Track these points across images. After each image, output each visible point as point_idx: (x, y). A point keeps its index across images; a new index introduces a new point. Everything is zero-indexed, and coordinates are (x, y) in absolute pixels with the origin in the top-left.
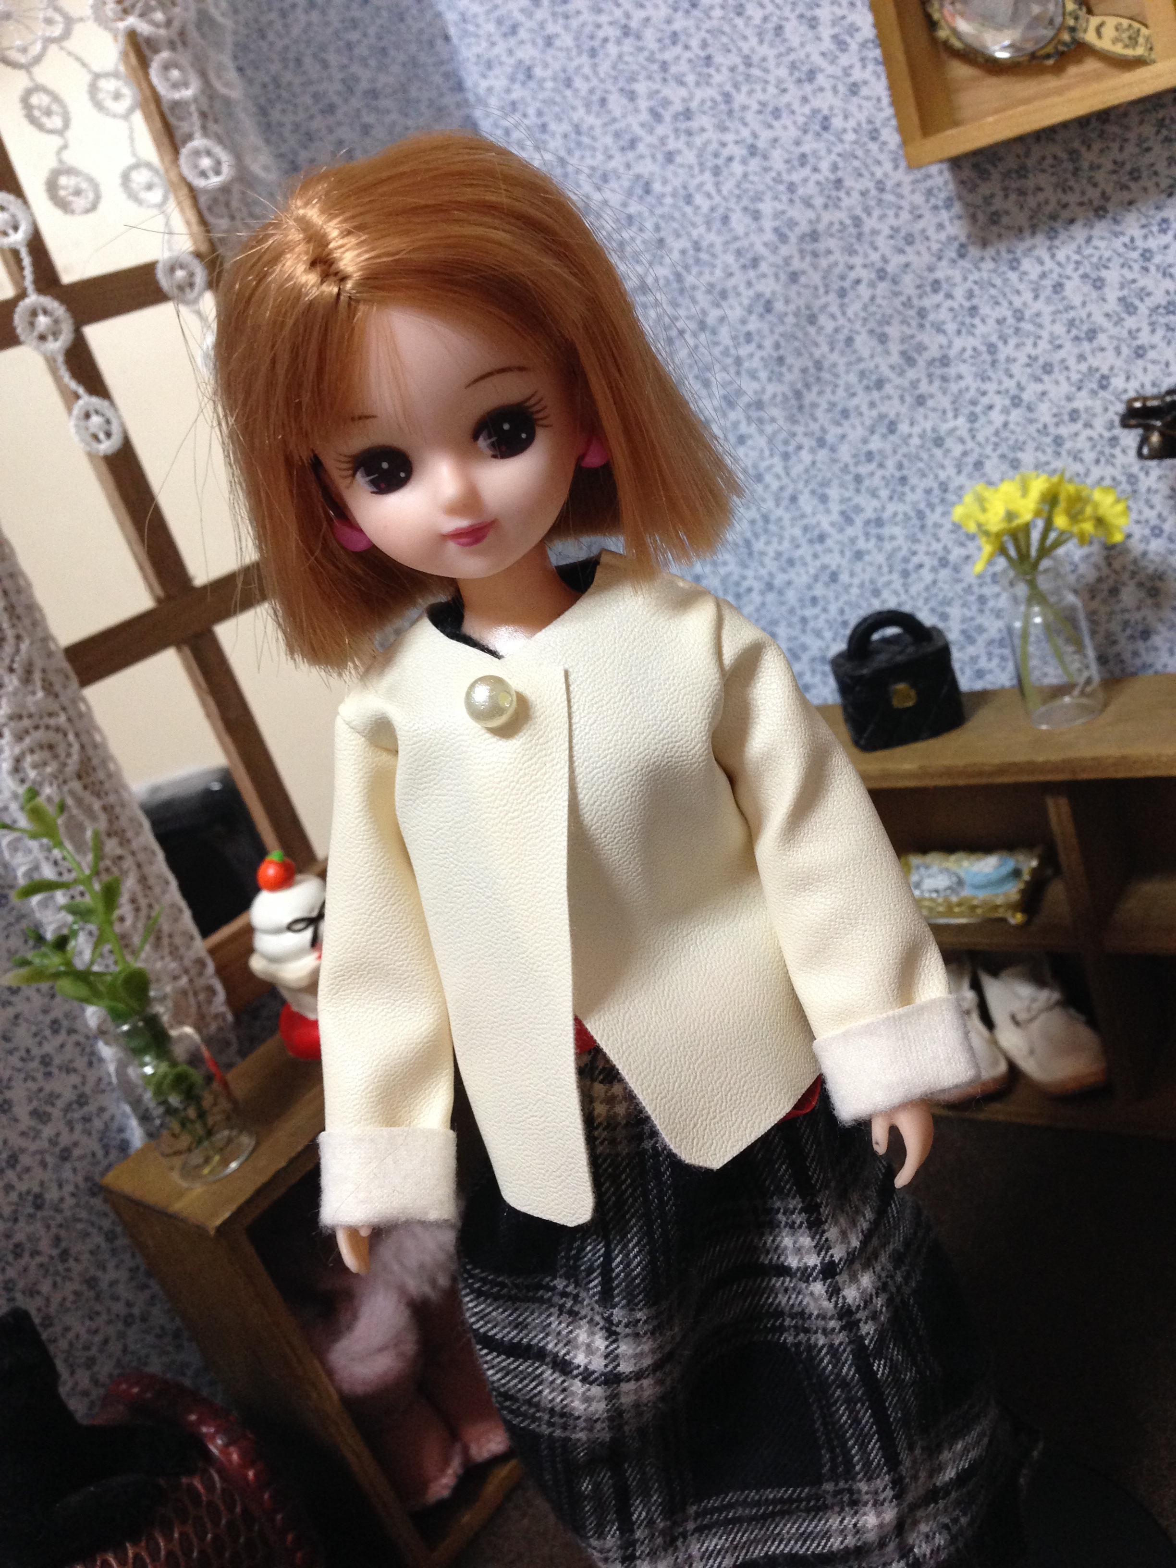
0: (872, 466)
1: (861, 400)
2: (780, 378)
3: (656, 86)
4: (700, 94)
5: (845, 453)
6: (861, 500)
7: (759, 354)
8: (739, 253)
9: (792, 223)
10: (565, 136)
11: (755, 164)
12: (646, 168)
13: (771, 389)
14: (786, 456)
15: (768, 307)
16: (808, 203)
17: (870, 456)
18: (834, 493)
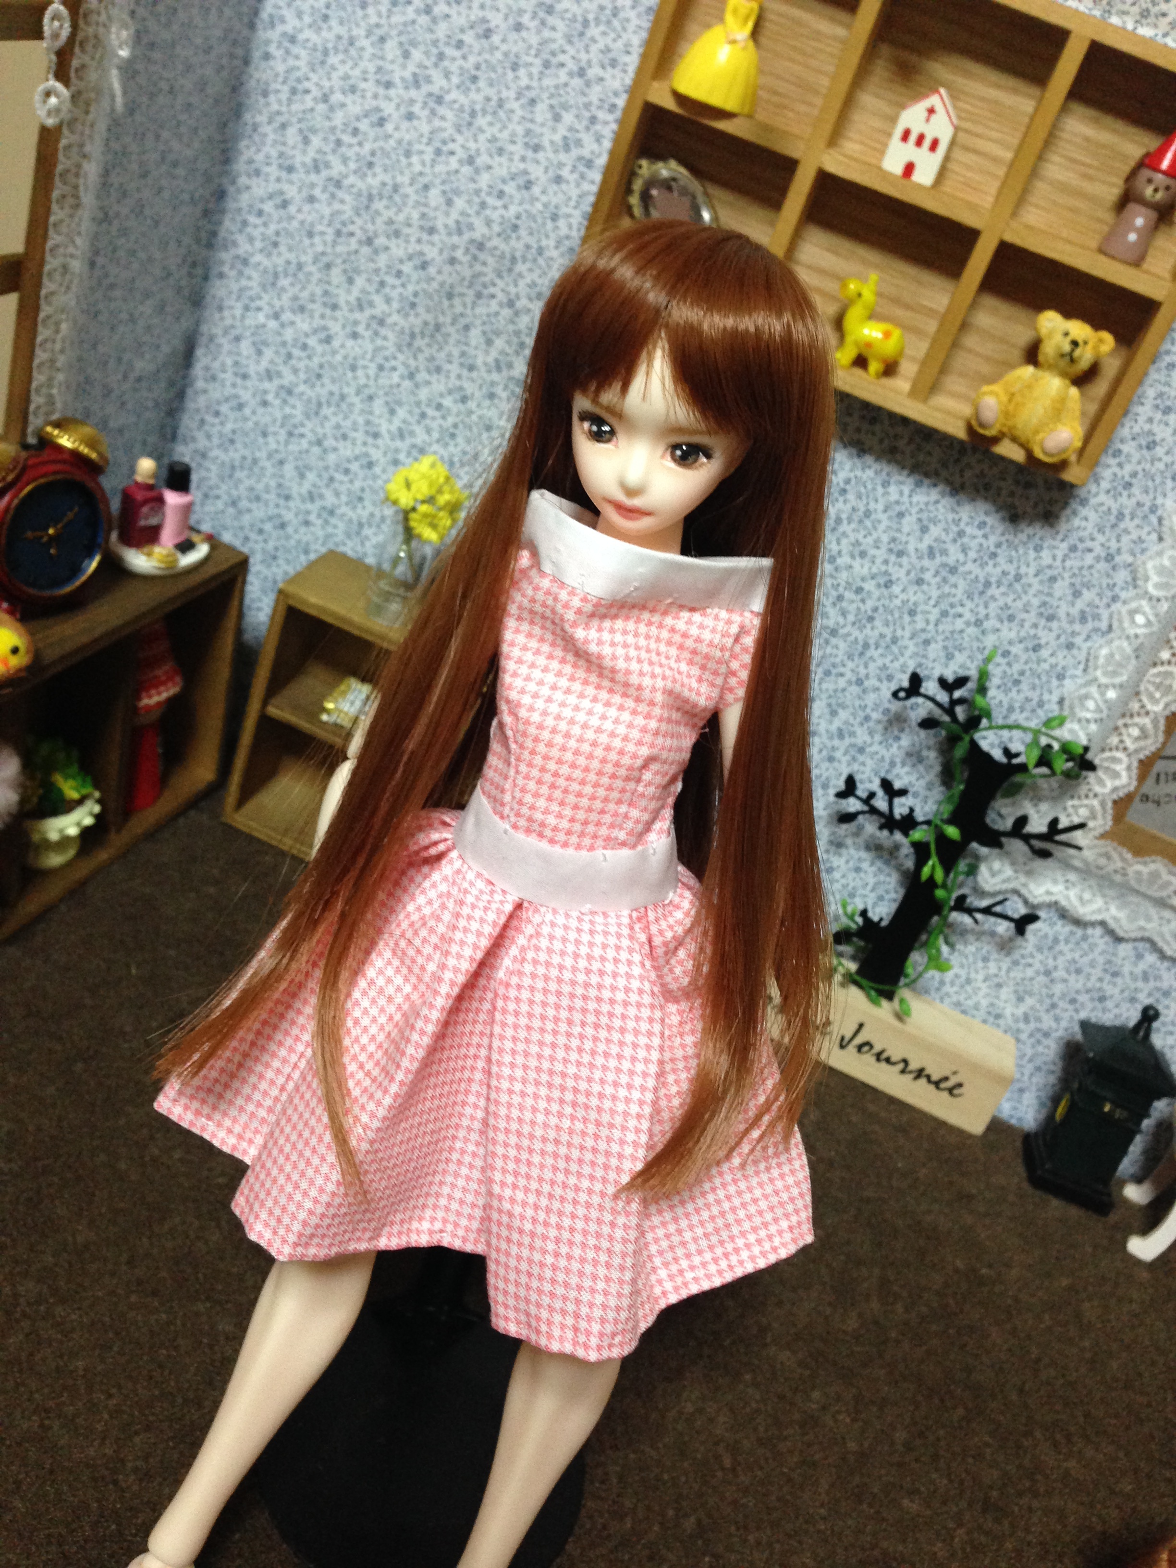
0: (437, 414)
1: (454, 368)
2: (407, 315)
3: (428, 63)
4: (454, 95)
5: (424, 394)
6: (419, 430)
7: (400, 290)
8: (423, 216)
9: (471, 227)
10: (339, 37)
11: (466, 170)
12: (388, 108)
13: (395, 318)
14: (381, 368)
15: (424, 266)
16: (489, 223)
17: (439, 407)
18: (401, 413)
